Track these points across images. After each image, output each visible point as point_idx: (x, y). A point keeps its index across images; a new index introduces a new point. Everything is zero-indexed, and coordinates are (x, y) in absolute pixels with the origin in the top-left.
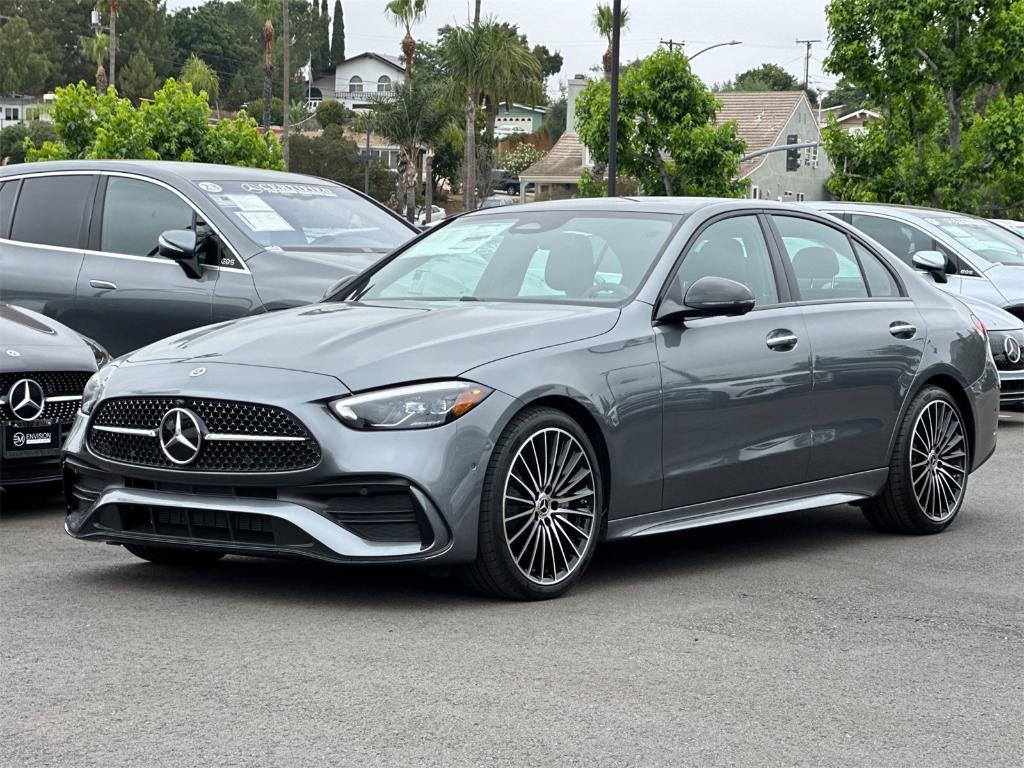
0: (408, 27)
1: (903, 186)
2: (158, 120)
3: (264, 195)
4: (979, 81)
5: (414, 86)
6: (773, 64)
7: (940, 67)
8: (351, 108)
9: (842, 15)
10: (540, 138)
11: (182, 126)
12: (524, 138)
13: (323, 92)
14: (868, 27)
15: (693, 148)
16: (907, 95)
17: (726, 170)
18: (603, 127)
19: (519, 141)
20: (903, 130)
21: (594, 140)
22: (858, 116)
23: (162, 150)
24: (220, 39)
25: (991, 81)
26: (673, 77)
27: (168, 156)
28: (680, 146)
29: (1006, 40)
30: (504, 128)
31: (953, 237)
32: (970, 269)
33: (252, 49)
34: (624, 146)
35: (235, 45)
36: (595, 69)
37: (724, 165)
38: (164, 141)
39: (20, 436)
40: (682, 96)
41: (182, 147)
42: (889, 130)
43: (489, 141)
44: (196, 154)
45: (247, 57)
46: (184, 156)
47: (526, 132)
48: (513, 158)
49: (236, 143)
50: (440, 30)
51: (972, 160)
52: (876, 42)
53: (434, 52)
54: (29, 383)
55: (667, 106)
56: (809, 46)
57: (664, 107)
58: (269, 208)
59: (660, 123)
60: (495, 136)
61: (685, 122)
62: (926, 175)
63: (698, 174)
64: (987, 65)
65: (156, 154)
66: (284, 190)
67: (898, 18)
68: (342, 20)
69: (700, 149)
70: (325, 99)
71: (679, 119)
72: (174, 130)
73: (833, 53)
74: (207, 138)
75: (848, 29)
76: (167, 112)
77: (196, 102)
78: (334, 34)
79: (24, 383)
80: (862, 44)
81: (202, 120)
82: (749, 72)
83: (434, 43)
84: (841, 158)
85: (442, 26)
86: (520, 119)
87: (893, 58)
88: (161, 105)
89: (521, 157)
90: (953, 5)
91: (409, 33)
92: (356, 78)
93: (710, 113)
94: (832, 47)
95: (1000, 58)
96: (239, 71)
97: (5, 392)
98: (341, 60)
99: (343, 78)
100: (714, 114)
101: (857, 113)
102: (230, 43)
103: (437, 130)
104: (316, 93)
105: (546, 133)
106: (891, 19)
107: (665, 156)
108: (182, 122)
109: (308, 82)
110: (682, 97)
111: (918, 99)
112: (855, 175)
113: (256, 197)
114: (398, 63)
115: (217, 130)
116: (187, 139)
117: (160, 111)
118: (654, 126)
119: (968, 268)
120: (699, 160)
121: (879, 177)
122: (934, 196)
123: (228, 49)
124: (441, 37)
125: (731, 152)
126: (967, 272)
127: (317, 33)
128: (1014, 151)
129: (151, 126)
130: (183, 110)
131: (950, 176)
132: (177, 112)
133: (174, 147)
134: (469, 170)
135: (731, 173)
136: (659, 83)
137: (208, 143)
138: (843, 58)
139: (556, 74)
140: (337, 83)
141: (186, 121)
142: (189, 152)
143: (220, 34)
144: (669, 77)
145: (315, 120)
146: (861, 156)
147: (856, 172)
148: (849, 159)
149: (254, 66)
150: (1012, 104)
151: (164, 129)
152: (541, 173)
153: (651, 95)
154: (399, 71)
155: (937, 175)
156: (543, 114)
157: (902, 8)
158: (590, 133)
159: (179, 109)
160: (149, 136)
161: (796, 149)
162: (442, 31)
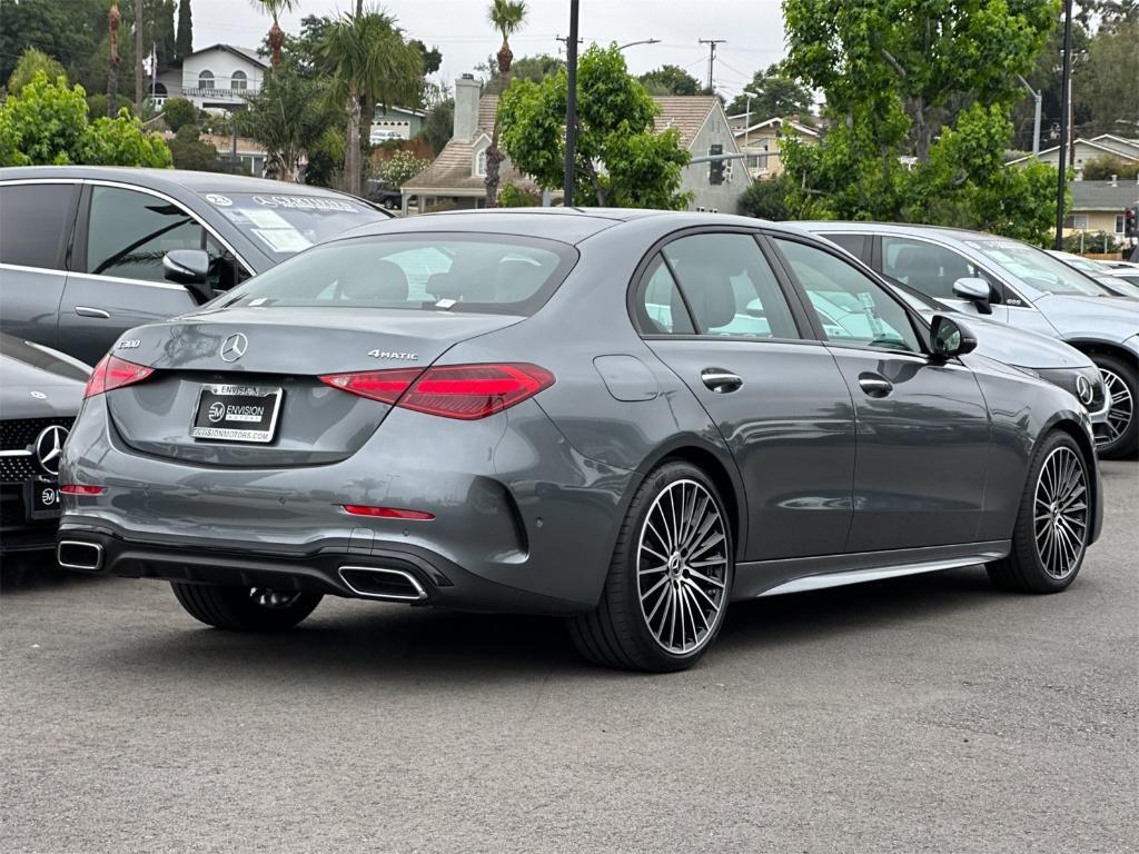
0: (275, 17)
1: (868, 205)
2: (28, 118)
3: (279, 209)
4: (950, 89)
5: (292, 83)
6: (675, 66)
7: (909, 72)
8: (201, 108)
9: (800, 13)
10: (419, 144)
11: (54, 125)
12: (401, 144)
13: (168, 88)
14: (828, 26)
15: (631, 159)
16: (871, 102)
17: (667, 182)
18: (530, 134)
19: (396, 148)
20: (867, 142)
21: (519, 148)
22: (772, 125)
23: (32, 152)
24: (51, 27)
25: (965, 88)
26: (608, 78)
27: (39, 159)
28: (616, 156)
29: (982, 42)
30: (380, 133)
31: (997, 262)
32: (1017, 298)
33: (88, 38)
34: (553, 156)
35: (68, 33)
36: (480, 68)
37: (666, 178)
38: (33, 143)
39: (50, 492)
40: (619, 99)
41: (55, 150)
42: (853, 141)
43: (366, 148)
44: (71, 158)
45: (81, 47)
46: (56, 159)
47: (403, 138)
48: (388, 167)
49: (117, 146)
50: (303, 20)
51: (944, 176)
52: (837, 44)
53: (297, 45)
54: (59, 429)
55: (602, 110)
56: (713, 47)
57: (598, 111)
58: (288, 226)
59: (592, 130)
60: (372, 142)
61: (622, 129)
62: (893, 192)
63: (635, 187)
64: (961, 71)
65: (26, 157)
66: (299, 203)
67: (865, 16)
68: (189, 7)
69: (640, 159)
70: (171, 97)
71: (614, 126)
72: (46, 129)
73: (790, 55)
74: (84, 139)
75: (807, 29)
76: (38, 109)
77: (71, 98)
78: (180, 23)
79: (53, 430)
80: (823, 45)
81: (78, 118)
82: (648, 74)
83: (297, 35)
84: (799, 171)
85: (306, 16)
86: (396, 123)
87: (859, 62)
88: (31, 101)
89: (398, 165)
90: (926, 4)
91: (276, 23)
92: (206, 73)
93: (648, 119)
94: (789, 49)
95: (975, 64)
96: (73, 63)
97: (32, 441)
98: (189, 54)
99: (191, 74)
100: (652, 120)
101: (770, 122)
102: (62, 31)
103: (319, 135)
104: (161, 90)
105: (426, 139)
106: (857, 18)
107: (599, 167)
108: (55, 121)
109: (151, 77)
110: (619, 102)
111: (882, 107)
112: (815, 191)
113: (271, 212)
114: (256, 58)
115: (95, 131)
116: (61, 141)
117: (30, 109)
118: (587, 134)
119: (1015, 297)
120: (637, 172)
121: (841, 193)
122: (901, 215)
123: (59, 37)
124: (305, 28)
125: (672, 162)
126: (1014, 301)
127: (162, 21)
128: (991, 167)
129: (18, 125)
130: (56, 108)
131: (920, 193)
132: (48, 109)
133: (45, 149)
134: (353, 181)
135: (672, 186)
136: (593, 85)
137: (85, 145)
138: (800, 61)
139: (434, 73)
140: (184, 78)
141: (60, 120)
142: (63, 154)
143: (51, 21)
144: (604, 78)
145: (162, 120)
146: (821, 169)
147: (815, 187)
148: (808, 173)
149: (89, 57)
150: (989, 114)
151: (34, 128)
152: (424, 185)
153: (582, 98)
154: (255, 66)
155: (904, 192)
156: (422, 118)
157: (870, 6)
158: (514, 140)
159: (51, 106)
160: (18, 137)
161: (721, 160)
162: (306, 22)
